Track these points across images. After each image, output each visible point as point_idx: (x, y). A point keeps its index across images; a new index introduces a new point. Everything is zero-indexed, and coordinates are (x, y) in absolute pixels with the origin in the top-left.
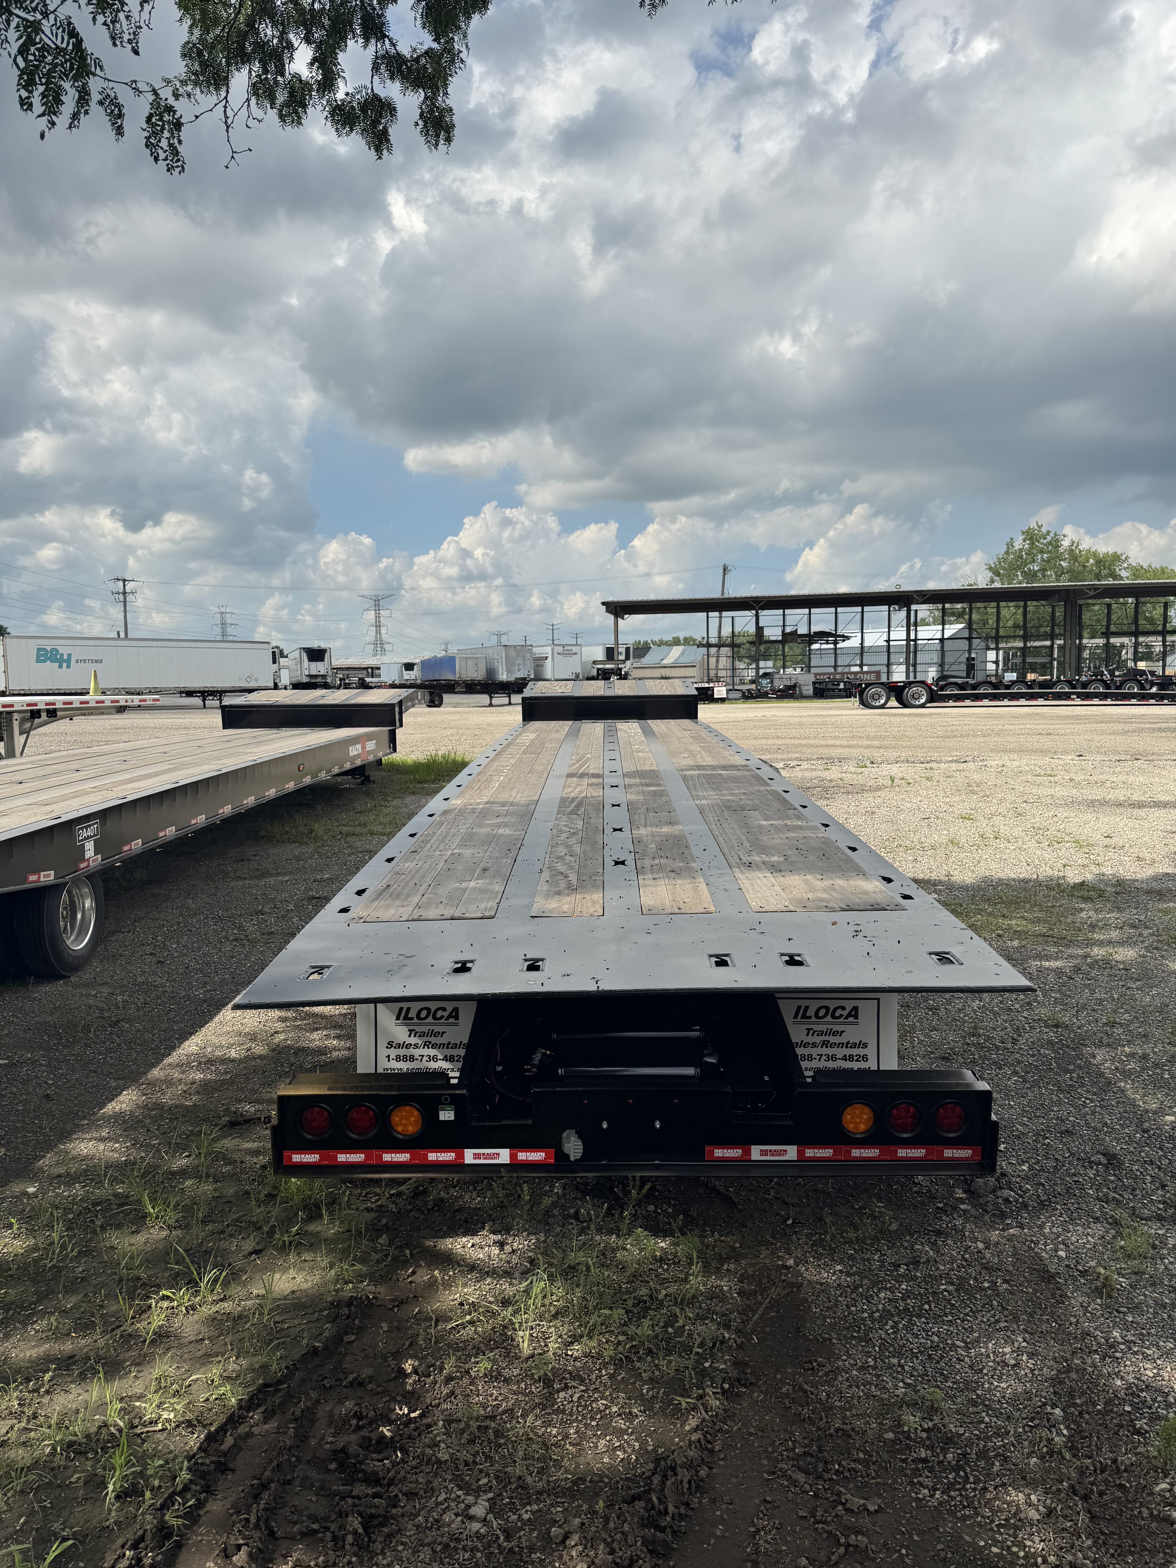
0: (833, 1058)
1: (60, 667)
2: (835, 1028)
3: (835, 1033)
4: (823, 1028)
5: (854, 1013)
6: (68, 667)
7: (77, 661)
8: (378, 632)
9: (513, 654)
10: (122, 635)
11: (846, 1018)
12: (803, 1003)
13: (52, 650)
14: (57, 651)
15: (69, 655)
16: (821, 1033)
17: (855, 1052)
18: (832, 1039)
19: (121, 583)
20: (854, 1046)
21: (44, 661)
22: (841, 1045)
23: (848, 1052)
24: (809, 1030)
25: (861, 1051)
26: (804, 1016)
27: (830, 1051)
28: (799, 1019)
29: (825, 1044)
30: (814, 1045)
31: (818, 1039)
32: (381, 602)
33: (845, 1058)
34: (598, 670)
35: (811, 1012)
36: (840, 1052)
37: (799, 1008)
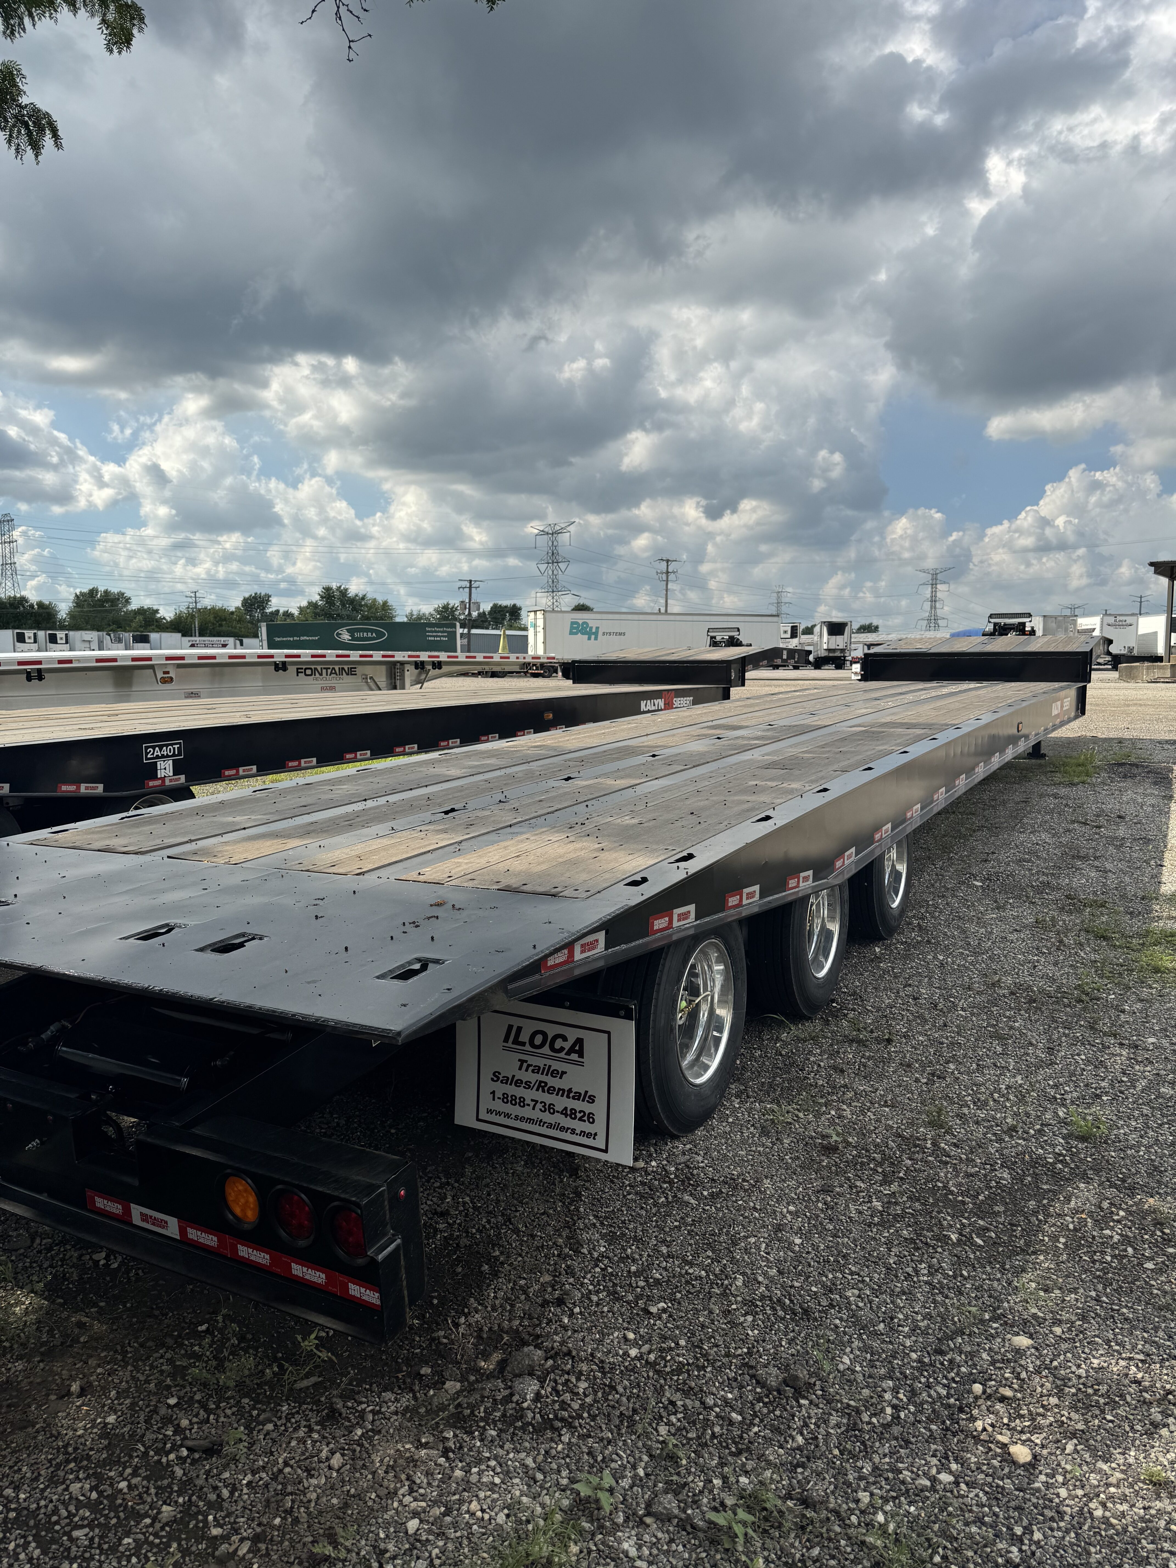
0: (550, 1108)
1: (589, 639)
2: (556, 1066)
3: (554, 1073)
4: (540, 1062)
5: (578, 1048)
6: (596, 639)
7: (604, 634)
8: (933, 607)
9: (1054, 625)
10: (663, 610)
11: (568, 1053)
12: (516, 1022)
13: (584, 623)
14: (587, 624)
15: (597, 628)
16: (537, 1070)
17: (578, 1105)
18: (551, 1081)
19: (665, 563)
20: (578, 1097)
21: (576, 634)
22: (561, 1092)
23: (572, 1104)
24: (522, 1062)
25: (587, 1107)
26: (516, 1042)
27: (548, 1099)
28: (510, 1044)
29: (542, 1086)
30: (528, 1085)
31: (533, 1078)
32: (939, 576)
33: (564, 1112)
34: (995, 624)
35: (524, 1037)
36: (561, 1103)
37: (510, 1027)
